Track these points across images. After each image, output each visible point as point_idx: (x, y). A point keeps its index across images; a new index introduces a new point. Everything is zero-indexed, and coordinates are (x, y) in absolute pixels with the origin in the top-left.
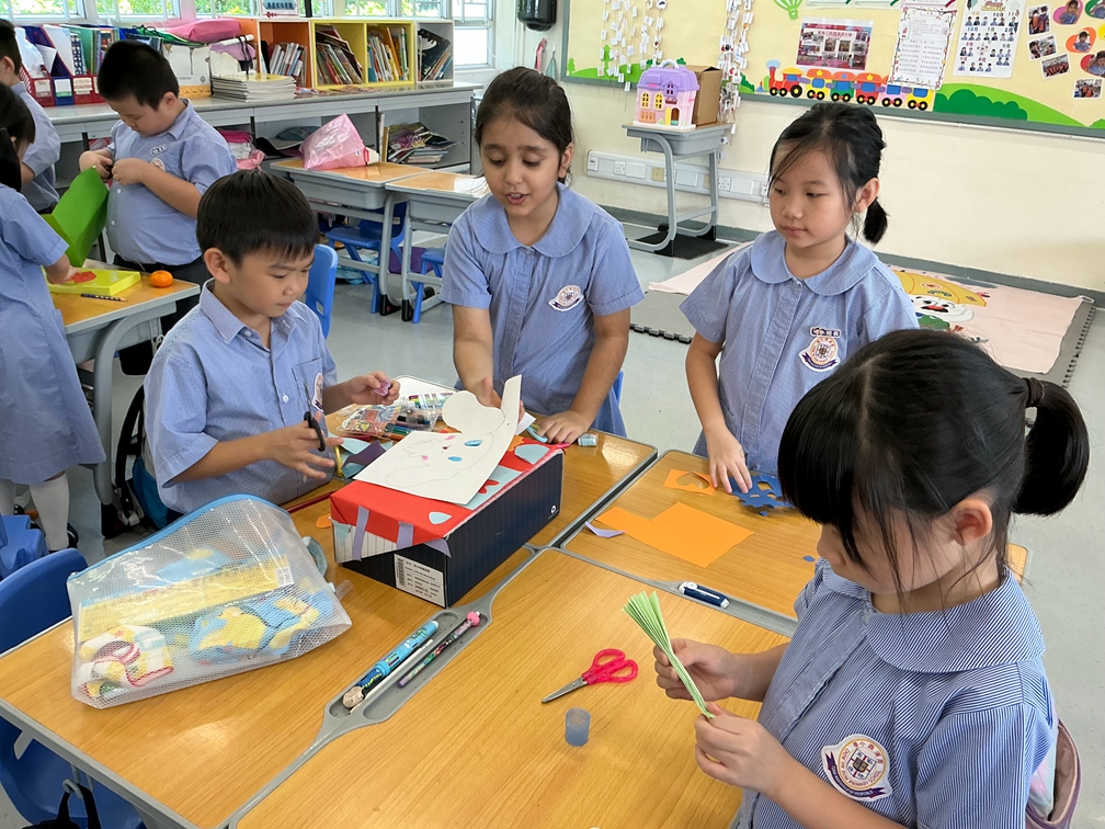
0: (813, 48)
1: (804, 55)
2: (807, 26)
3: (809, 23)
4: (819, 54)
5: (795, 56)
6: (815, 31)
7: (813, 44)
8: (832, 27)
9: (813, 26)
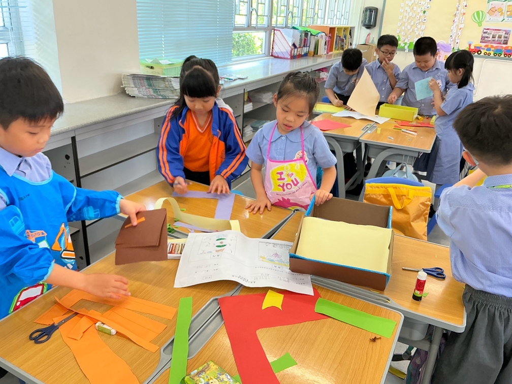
0: (487, 37)
1: (483, 39)
2: (485, 29)
3: (486, 28)
4: (489, 39)
5: (480, 40)
6: (488, 31)
7: (487, 36)
8: (496, 30)
9: (488, 29)
